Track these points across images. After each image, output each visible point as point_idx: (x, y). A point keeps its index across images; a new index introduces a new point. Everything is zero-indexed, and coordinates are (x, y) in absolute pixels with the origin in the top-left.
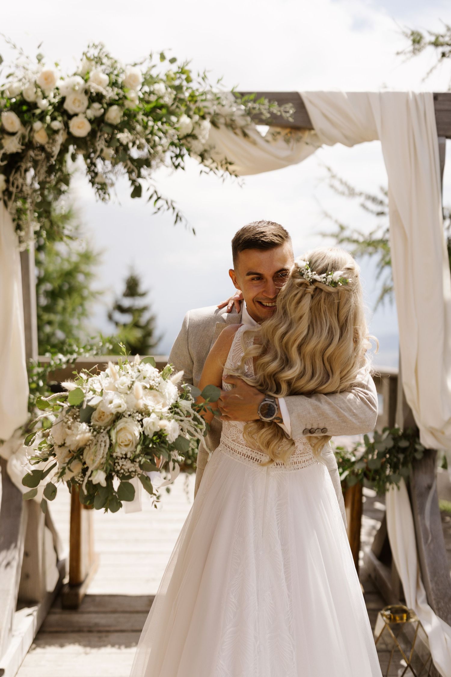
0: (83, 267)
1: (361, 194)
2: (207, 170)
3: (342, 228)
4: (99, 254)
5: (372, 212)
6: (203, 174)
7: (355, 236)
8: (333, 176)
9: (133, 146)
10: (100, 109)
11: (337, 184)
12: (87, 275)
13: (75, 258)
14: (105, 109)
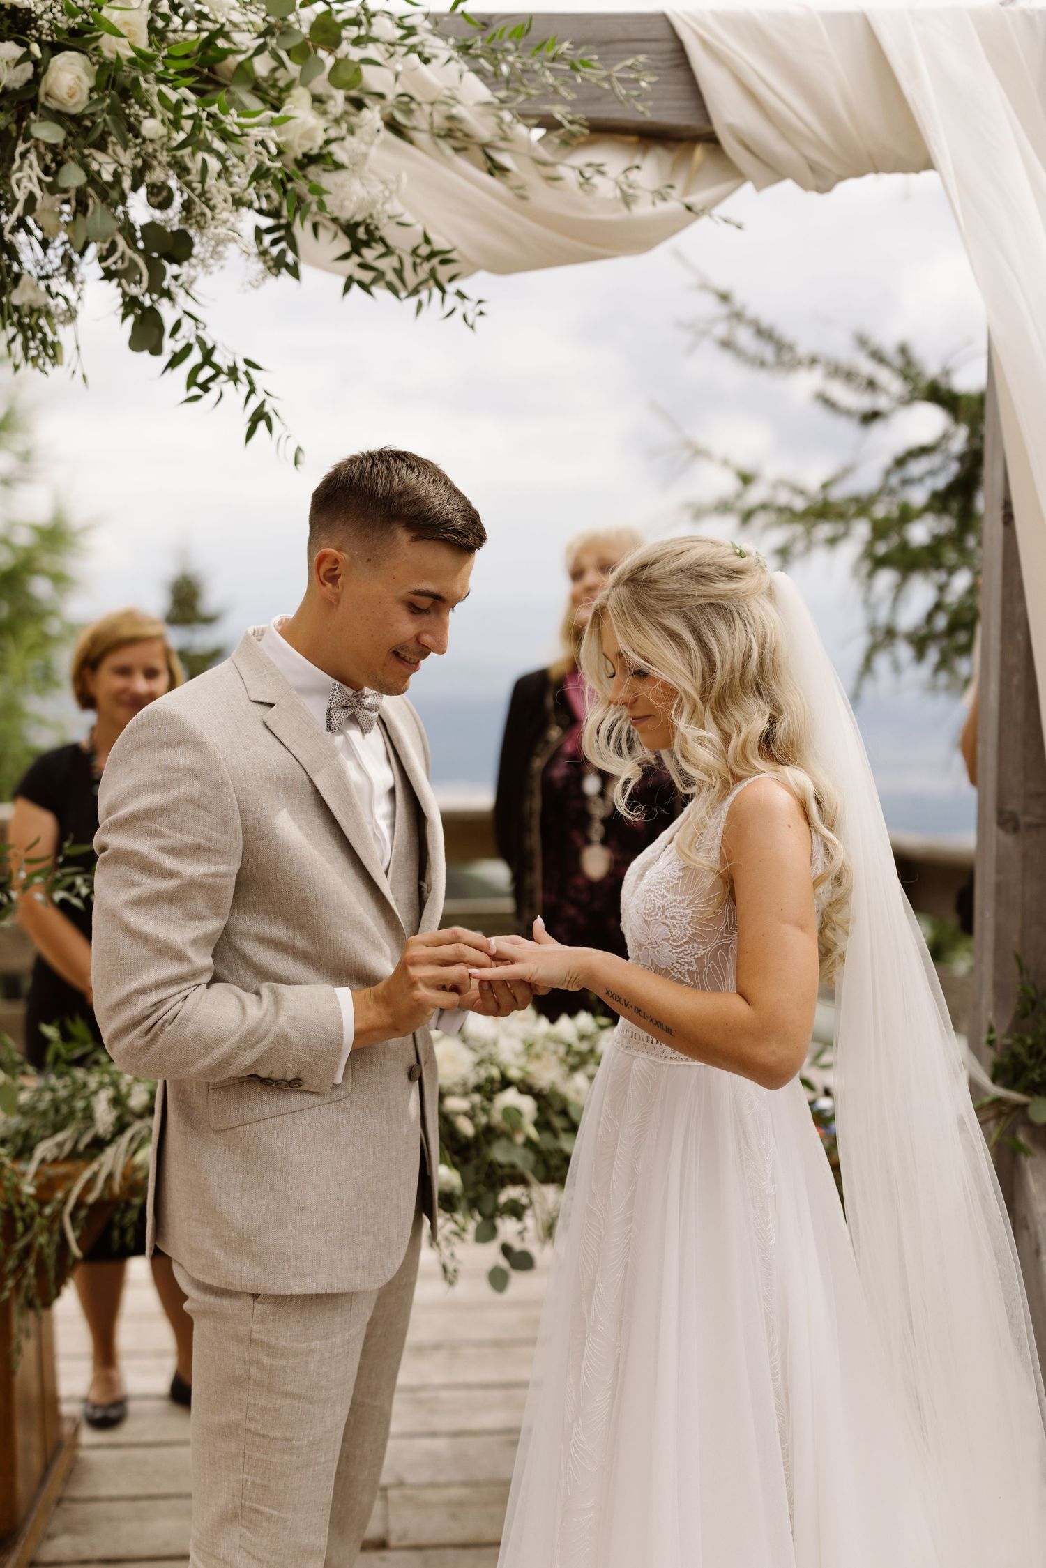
0: (45, 560)
1: (813, 361)
2: (367, 276)
3: (746, 479)
4: (87, 528)
5: (847, 413)
6: (355, 288)
7: (783, 498)
8: (737, 316)
9: (135, 188)
10: (20, 61)
11: (745, 337)
12: (60, 580)
13: (23, 538)
14: (36, 63)
